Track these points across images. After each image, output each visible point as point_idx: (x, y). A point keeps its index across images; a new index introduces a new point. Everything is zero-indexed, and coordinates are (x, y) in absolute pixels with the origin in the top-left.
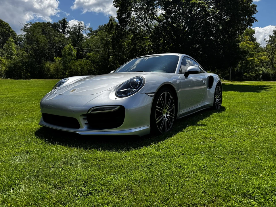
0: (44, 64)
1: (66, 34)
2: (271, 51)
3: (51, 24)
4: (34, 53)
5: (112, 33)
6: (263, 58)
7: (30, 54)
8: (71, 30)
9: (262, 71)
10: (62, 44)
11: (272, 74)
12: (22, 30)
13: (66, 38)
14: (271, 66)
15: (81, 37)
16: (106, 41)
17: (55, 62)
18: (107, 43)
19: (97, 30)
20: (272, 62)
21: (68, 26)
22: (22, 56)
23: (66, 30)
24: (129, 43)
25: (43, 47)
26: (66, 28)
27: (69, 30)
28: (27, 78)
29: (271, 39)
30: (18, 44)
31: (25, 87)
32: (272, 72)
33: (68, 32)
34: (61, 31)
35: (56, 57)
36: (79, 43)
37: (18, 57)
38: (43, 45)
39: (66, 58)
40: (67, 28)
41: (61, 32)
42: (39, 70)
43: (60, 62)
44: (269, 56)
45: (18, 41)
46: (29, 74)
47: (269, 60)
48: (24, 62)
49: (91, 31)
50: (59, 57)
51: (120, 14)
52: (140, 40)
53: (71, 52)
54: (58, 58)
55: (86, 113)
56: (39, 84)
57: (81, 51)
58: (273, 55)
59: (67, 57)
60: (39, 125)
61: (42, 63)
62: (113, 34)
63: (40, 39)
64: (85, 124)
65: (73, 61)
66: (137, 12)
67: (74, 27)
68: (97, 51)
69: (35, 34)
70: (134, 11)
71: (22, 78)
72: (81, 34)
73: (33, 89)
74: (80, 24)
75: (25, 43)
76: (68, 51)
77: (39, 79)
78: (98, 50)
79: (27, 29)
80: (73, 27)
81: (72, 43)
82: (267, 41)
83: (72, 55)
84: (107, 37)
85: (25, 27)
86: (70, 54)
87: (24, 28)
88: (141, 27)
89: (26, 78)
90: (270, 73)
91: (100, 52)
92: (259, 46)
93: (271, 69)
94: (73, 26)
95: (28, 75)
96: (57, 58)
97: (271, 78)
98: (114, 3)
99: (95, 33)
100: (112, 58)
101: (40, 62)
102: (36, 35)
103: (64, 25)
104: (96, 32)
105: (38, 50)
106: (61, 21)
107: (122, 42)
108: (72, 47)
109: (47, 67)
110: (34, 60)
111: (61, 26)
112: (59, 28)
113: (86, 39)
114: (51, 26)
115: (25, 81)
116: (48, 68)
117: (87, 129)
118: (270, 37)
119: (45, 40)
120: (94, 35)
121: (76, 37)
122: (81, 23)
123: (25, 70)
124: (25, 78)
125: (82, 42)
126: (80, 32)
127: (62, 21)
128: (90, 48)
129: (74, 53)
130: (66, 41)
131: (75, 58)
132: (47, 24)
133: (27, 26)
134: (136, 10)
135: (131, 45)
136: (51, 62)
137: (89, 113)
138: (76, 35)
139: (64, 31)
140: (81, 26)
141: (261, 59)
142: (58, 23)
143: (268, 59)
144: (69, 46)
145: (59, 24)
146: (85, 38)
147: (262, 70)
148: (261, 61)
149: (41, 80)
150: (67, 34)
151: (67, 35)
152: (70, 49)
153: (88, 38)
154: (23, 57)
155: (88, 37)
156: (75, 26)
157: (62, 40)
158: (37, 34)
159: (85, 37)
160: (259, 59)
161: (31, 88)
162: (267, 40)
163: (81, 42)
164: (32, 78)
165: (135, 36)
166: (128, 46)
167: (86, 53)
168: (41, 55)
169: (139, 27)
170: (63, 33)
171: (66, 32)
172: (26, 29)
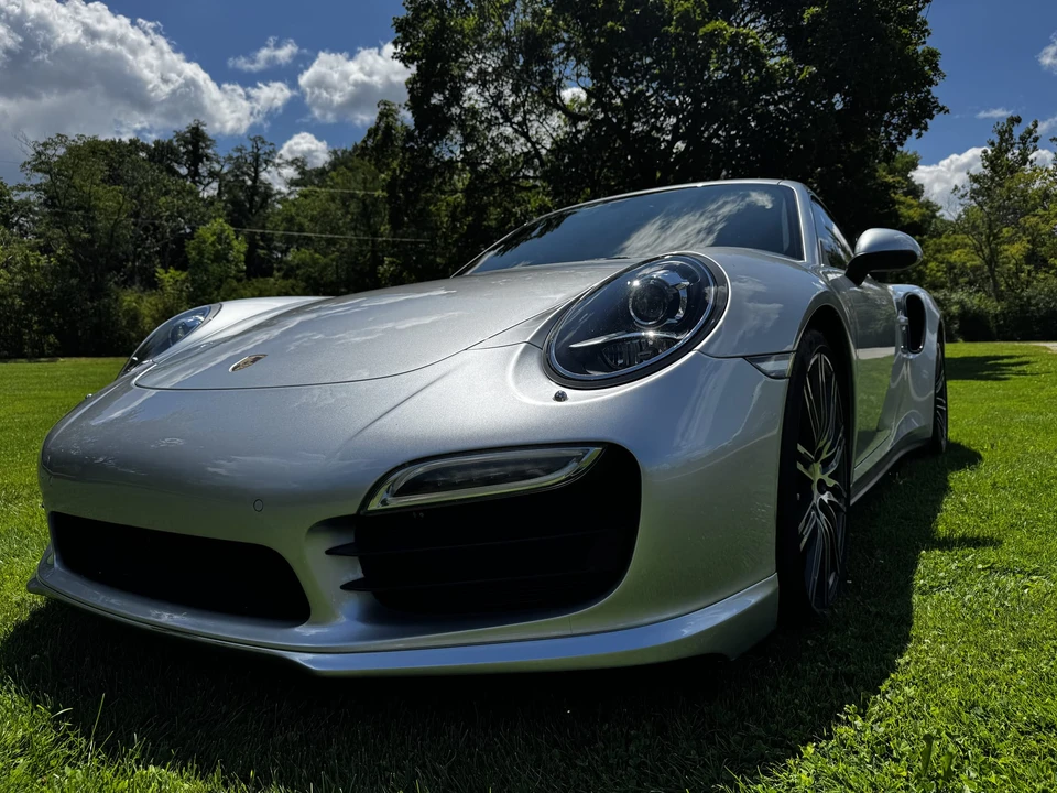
0: (117, 299)
1: (205, 182)
2: (983, 229)
3: (145, 148)
4: (75, 256)
5: (388, 165)
6: (955, 257)
7: (59, 258)
8: (225, 170)
9: (957, 303)
10: (189, 222)
11: (996, 316)
12: (28, 167)
13: (203, 199)
14: (989, 287)
15: (262, 194)
16: (364, 202)
17: (161, 289)
18: (367, 210)
19: (323, 168)
20: (992, 271)
21: (210, 151)
22: (27, 268)
23: (202, 170)
24: (455, 208)
25: (111, 234)
26: (202, 162)
27: (217, 167)
28: (46, 357)
29: (976, 186)
30: (13, 225)
31: (30, 390)
32: (993, 307)
33: (213, 175)
34: (184, 171)
35: (166, 268)
36: (253, 215)
37: (10, 272)
38: (112, 222)
39: (206, 270)
40: (208, 159)
41: (185, 177)
42: (95, 320)
43: (182, 291)
44: (978, 250)
45: (12, 213)
46: (52, 338)
47: (978, 262)
48: (33, 291)
49: (303, 172)
50: (176, 269)
51: (419, 92)
52: (500, 193)
53: (223, 249)
54: (172, 271)
55: (350, 509)
56: (94, 374)
57: (263, 248)
58: (993, 245)
59: (210, 268)
60: (29, 589)
61: (108, 295)
62: (395, 170)
63: (99, 199)
64: (347, 587)
65: (235, 284)
66: (484, 84)
67: (235, 155)
68: (331, 242)
69: (77, 181)
70: (474, 82)
71: (23, 356)
72: (262, 182)
73: (62, 394)
74: (259, 145)
75: (40, 220)
76: (213, 244)
77: (95, 359)
78: (331, 239)
79: (48, 163)
80: (230, 158)
81: (228, 215)
82: (966, 195)
83: (228, 261)
84: (365, 189)
85: (39, 154)
86: (220, 257)
87: (36, 160)
88: (503, 145)
89: (42, 355)
90: (988, 312)
91: (342, 245)
92: (938, 214)
93: (990, 296)
94: (231, 152)
95: (50, 345)
96: (167, 272)
97: (995, 330)
98: (396, 47)
99: (316, 176)
100: (391, 263)
101: (98, 291)
102: (82, 186)
103: (196, 147)
104: (321, 173)
105: (91, 242)
106: (183, 136)
107: (428, 202)
108: (229, 230)
109: (128, 311)
110: (74, 281)
111: (184, 154)
112: (176, 162)
113: (284, 200)
114: (143, 155)
115: (34, 366)
116: (132, 313)
117: (361, 627)
118: (975, 179)
119: (118, 203)
120: (313, 184)
121: (242, 196)
122: (263, 142)
123: (38, 322)
124: (36, 354)
125: (270, 211)
126: (257, 172)
127: (189, 135)
128: (301, 229)
129: (238, 252)
130: (203, 210)
131: (242, 271)
132: (130, 145)
133: (48, 152)
134: (482, 79)
135: (466, 213)
136: (145, 290)
137: (375, 505)
138: (241, 187)
139: (194, 174)
140: (260, 152)
141: (948, 262)
142: (171, 141)
143: (974, 260)
144: (219, 224)
145: (175, 144)
146: (278, 197)
147: (961, 303)
148: (951, 266)
149: (100, 360)
150: (209, 183)
151: (208, 188)
152: (220, 238)
153: (291, 197)
154: (29, 272)
155: (289, 194)
156: (239, 154)
157: (188, 205)
158: (84, 181)
159: (279, 193)
160: (942, 263)
161: (54, 394)
162: (962, 192)
163: (261, 212)
164: (63, 356)
165: (479, 177)
166: (453, 218)
167: (285, 252)
168: (102, 260)
169: (494, 144)
170: (194, 182)
171: (205, 174)
172: (42, 162)
